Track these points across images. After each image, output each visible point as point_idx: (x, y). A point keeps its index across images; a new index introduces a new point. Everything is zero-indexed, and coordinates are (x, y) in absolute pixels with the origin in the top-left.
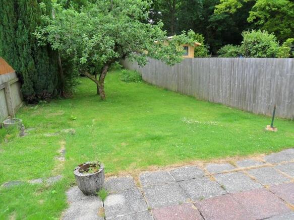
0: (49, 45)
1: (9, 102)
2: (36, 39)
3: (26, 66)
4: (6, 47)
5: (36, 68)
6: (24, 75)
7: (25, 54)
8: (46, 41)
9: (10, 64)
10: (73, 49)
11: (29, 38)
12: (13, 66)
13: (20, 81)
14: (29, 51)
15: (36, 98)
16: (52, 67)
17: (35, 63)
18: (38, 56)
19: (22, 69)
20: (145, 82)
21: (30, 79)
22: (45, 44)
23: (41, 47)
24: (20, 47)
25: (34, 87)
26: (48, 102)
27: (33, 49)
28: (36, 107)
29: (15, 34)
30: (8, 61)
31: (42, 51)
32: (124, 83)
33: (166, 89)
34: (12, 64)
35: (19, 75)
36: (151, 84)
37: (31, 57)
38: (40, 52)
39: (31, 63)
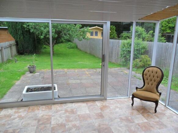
0: (29, 30)
1: (12, 52)
2: (24, 27)
3: (20, 38)
4: (12, 30)
5: (24, 39)
6: (19, 42)
7: (20, 33)
8: (28, 29)
9: (13, 37)
10: (39, 32)
11: (22, 27)
12: (14, 38)
13: (17, 44)
14: (21, 32)
15: (23, 52)
16: (31, 39)
17: (24, 37)
18: (25, 34)
19: (18, 39)
20: (78, 49)
21: (21, 43)
22: (28, 30)
23: (27, 31)
24: (18, 30)
25: (23, 47)
26: (28, 54)
27: (23, 31)
28: (23, 56)
29: (16, 25)
30: (12, 36)
31: (27, 32)
32: (68, 49)
33: (86, 53)
34: (14, 37)
35: (17, 42)
36: (80, 50)
37: (22, 35)
38: (26, 33)
39: (22, 37)
